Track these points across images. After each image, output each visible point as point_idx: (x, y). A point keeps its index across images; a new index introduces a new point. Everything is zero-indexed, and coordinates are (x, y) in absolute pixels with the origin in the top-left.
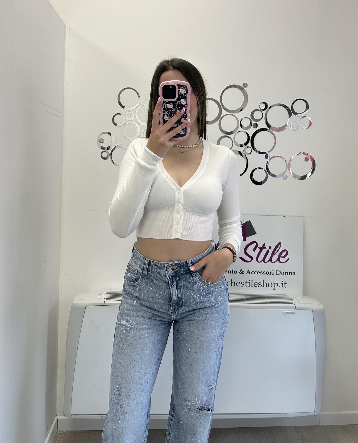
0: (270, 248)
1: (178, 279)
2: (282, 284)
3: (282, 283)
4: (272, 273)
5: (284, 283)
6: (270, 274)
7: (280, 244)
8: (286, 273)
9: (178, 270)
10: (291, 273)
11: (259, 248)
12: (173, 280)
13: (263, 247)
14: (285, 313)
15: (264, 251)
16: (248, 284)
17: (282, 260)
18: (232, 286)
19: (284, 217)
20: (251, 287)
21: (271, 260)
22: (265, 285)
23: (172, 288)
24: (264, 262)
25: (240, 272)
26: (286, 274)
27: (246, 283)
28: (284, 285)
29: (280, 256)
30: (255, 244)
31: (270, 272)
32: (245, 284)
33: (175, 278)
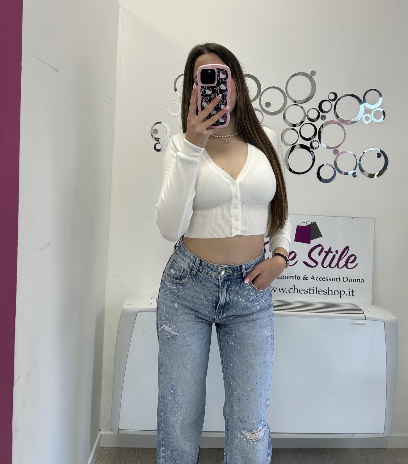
0: (337, 252)
1: (229, 283)
2: (349, 292)
3: (349, 290)
4: (338, 280)
5: (351, 291)
6: (337, 281)
7: (347, 248)
8: (354, 280)
9: (231, 274)
10: (360, 280)
11: (325, 252)
12: (224, 284)
13: (330, 251)
14: (353, 324)
15: (330, 256)
16: (311, 292)
17: (349, 265)
18: (294, 292)
19: (353, 218)
20: (315, 295)
21: (337, 265)
22: (330, 292)
23: (222, 291)
24: (331, 267)
25: (304, 278)
26: (353, 282)
27: (310, 290)
28: (351, 293)
29: (347, 261)
30: (320, 248)
31: (337, 279)
32: (308, 291)
33: (227, 282)
